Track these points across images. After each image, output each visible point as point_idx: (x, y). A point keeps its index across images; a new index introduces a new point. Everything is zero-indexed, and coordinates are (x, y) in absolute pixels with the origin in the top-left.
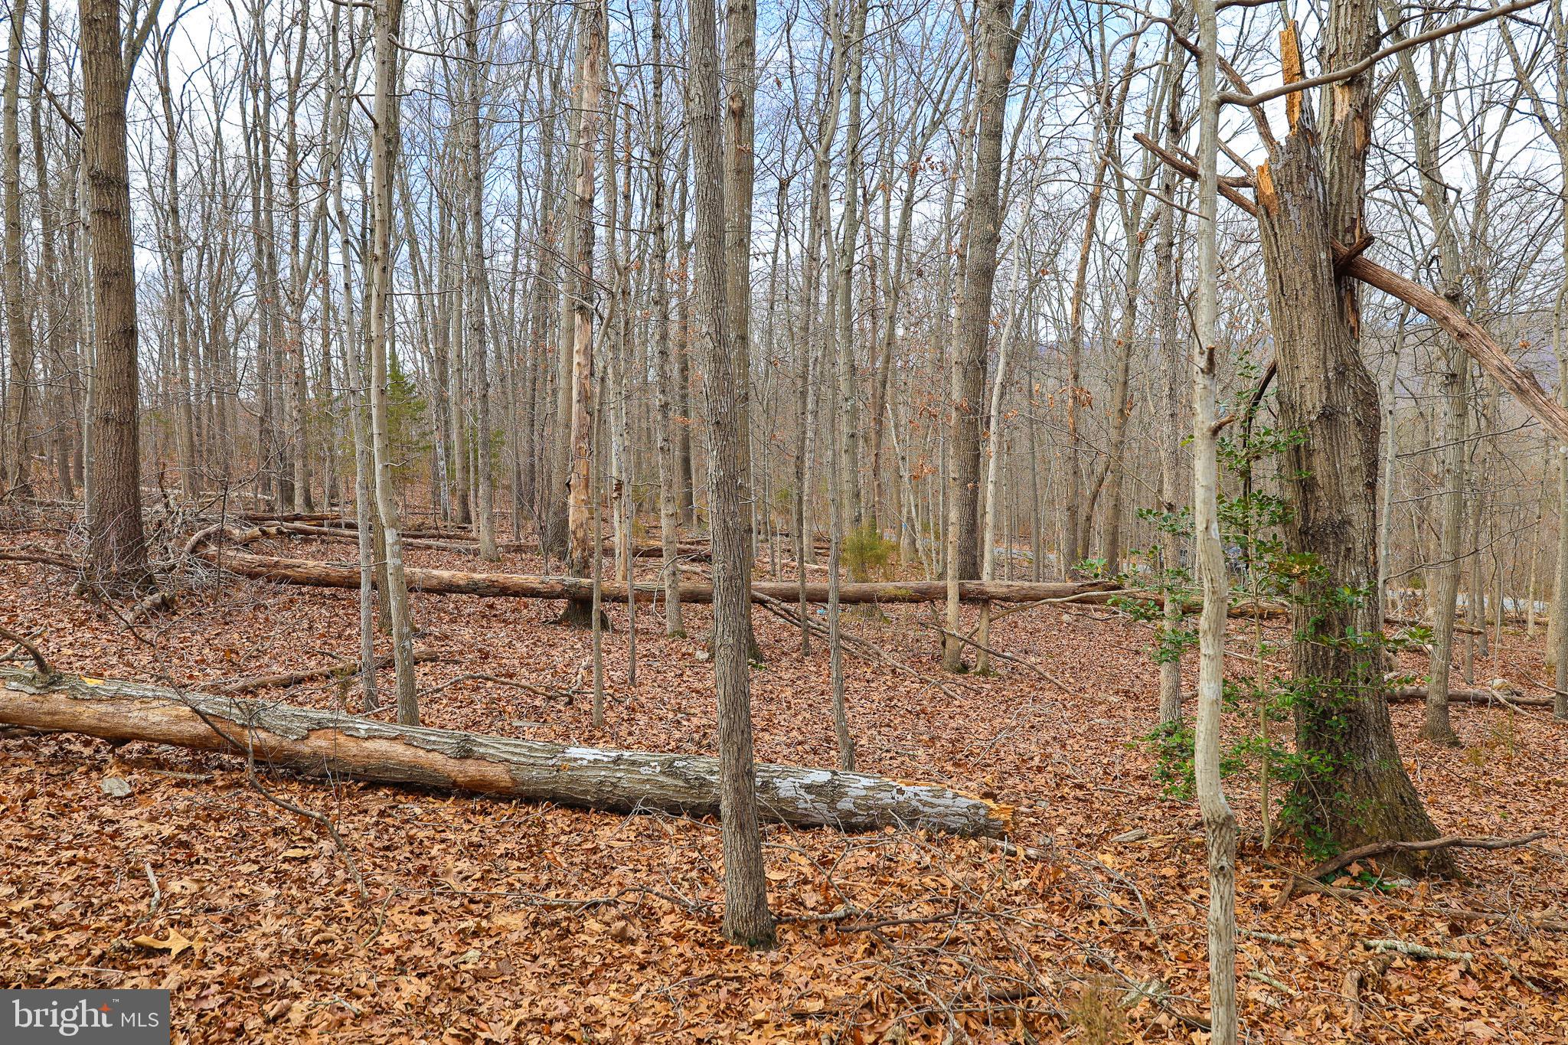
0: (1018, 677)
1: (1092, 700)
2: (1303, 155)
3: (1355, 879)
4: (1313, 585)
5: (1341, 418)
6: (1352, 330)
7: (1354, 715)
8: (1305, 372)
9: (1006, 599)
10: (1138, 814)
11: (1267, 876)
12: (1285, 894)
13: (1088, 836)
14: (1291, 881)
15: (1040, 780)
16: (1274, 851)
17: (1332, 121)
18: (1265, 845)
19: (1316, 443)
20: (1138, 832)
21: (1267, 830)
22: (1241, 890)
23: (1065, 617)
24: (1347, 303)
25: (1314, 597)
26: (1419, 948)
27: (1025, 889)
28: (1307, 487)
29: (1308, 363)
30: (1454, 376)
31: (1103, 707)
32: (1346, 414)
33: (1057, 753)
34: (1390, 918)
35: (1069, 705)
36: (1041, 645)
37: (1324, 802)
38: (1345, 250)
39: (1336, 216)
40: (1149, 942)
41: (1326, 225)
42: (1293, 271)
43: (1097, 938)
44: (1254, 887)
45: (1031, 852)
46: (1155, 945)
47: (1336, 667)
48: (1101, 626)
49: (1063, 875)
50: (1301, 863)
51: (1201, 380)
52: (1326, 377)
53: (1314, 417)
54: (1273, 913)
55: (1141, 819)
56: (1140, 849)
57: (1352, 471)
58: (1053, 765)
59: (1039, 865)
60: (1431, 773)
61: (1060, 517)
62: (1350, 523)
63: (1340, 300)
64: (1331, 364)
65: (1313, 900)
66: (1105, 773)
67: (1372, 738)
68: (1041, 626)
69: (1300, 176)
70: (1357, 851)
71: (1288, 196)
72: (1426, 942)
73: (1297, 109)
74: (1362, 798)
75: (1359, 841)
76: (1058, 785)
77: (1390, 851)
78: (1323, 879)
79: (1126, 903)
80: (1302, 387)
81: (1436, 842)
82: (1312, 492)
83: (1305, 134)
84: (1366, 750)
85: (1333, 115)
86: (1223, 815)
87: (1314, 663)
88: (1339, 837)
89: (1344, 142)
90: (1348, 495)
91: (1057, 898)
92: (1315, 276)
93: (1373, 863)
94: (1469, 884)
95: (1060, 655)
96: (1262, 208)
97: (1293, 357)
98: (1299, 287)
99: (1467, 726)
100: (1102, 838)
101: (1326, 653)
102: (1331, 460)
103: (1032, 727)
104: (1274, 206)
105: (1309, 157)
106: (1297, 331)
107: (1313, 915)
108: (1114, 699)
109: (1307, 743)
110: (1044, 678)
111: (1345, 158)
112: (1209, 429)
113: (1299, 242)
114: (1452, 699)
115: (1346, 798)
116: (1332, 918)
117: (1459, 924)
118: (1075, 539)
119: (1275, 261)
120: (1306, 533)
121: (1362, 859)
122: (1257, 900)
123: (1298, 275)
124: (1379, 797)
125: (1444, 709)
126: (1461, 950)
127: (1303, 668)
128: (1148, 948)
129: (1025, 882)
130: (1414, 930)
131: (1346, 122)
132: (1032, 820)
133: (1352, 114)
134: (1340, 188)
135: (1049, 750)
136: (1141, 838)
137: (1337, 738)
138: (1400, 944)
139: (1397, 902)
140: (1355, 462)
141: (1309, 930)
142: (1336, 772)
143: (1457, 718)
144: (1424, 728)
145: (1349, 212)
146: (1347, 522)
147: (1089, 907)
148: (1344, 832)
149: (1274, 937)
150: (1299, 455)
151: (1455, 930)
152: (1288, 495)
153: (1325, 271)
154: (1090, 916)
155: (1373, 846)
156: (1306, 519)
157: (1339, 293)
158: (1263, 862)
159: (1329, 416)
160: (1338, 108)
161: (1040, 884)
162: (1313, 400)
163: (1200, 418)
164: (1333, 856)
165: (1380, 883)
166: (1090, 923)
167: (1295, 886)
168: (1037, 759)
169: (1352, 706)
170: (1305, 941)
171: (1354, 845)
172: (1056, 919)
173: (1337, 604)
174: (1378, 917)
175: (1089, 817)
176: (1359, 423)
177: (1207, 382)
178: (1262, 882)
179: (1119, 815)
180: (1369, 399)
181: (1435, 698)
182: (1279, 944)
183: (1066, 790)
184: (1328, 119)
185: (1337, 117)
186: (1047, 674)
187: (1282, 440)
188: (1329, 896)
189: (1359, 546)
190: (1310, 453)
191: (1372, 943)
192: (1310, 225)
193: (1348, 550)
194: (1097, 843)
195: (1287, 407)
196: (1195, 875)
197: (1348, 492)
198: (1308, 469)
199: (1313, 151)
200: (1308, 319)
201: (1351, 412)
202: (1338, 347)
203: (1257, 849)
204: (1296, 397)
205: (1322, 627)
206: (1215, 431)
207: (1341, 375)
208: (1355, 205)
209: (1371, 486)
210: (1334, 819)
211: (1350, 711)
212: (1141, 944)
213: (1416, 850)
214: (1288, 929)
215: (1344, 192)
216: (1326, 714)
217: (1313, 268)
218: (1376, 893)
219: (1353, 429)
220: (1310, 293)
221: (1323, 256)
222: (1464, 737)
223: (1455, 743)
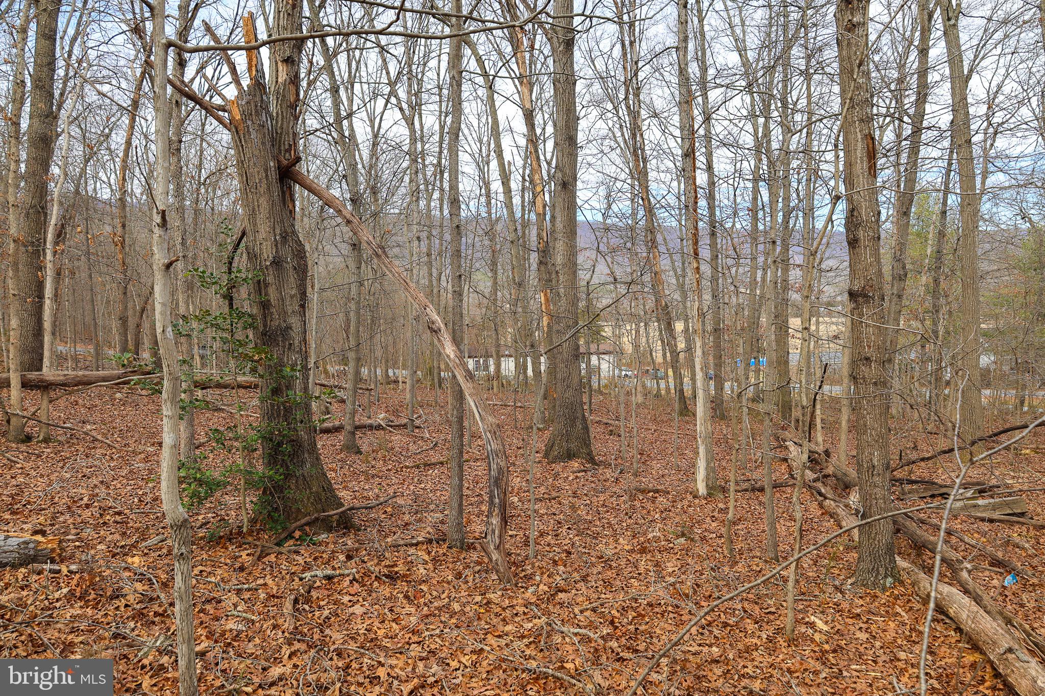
0: (75, 441)
1: (134, 452)
2: (258, 99)
3: (297, 540)
4: (270, 366)
5: (285, 264)
6: (291, 212)
7: (296, 443)
8: (262, 235)
9: (64, 385)
10: (162, 525)
11: (245, 549)
12: (255, 558)
13: (122, 547)
14: (259, 550)
15: (87, 513)
16: (250, 532)
17: (277, 82)
18: (245, 530)
19: (270, 279)
20: (160, 537)
21: (246, 520)
22: (228, 561)
23: (118, 395)
24: (287, 195)
25: (271, 373)
26: (329, 572)
27: (65, 596)
28: (265, 306)
29: (264, 229)
30: (355, 245)
31: (143, 456)
32: (287, 263)
33: (102, 491)
34: (315, 559)
35: (115, 457)
36: (97, 416)
37: (279, 498)
38: (285, 162)
39: (280, 141)
40: (161, 610)
41: (273, 145)
42: (254, 171)
43: (122, 617)
44: (236, 558)
45: (73, 567)
46: (165, 611)
47: (285, 415)
48: (146, 400)
49: (98, 579)
50: (266, 537)
51: (157, 230)
52: (275, 239)
53: (268, 263)
54: (247, 571)
55: (163, 528)
56: (161, 548)
57: (292, 297)
58: (98, 501)
59: (78, 576)
60: (345, 471)
61: (115, 325)
62: (291, 328)
63: (283, 193)
64: (278, 231)
65: (272, 558)
66: (140, 501)
67: (306, 455)
68: (98, 402)
69: (256, 111)
70: (298, 523)
71: (249, 123)
72: (334, 569)
73: (254, 69)
74: (301, 491)
75: (300, 517)
76: (101, 515)
77: (317, 519)
78: (279, 544)
79: (146, 587)
80: (261, 244)
81: (341, 510)
82: (268, 309)
83: (258, 84)
84: (303, 462)
85: (277, 78)
86: (182, 520)
87: (271, 414)
88: (288, 518)
89: (284, 96)
90: (290, 312)
91: (92, 596)
92: (267, 175)
93: (307, 528)
94: (359, 530)
95: (112, 422)
96: (232, 126)
97: (255, 225)
98: (257, 181)
99: (365, 442)
100: (134, 546)
101: (279, 407)
102: (279, 289)
103: (84, 476)
104: (241, 127)
105: (262, 100)
106: (257, 209)
107: (272, 567)
108: (151, 449)
109: (269, 463)
110: (97, 440)
111: (284, 106)
112: (163, 265)
113: (257, 153)
114: (357, 428)
115: (290, 494)
116: (282, 566)
117: (351, 553)
118: (127, 340)
119: (242, 162)
120: (265, 335)
121: (300, 528)
122: (237, 565)
123: (257, 174)
124: (311, 489)
125: (353, 434)
126: (352, 569)
127: (266, 417)
128: (160, 615)
129: (65, 591)
130: (327, 563)
131: (285, 84)
132: (77, 543)
133: (288, 80)
134: (282, 124)
135: (97, 491)
136: (162, 541)
137: (286, 458)
138: (319, 573)
139: (319, 549)
140: (293, 292)
141: (268, 576)
142: (286, 478)
143: (361, 438)
144: (343, 446)
145: (288, 139)
146: (289, 328)
147: (117, 597)
148: (291, 514)
149: (246, 586)
150: (260, 286)
151: (349, 557)
152: (255, 311)
153: (274, 174)
154: (117, 603)
155: (307, 519)
156: (265, 326)
157: (282, 188)
158: (243, 540)
159: (277, 263)
160: (280, 74)
161: (78, 589)
162: (267, 252)
163: (157, 256)
164: (284, 529)
165: (311, 539)
166: (117, 608)
167: (262, 551)
168: (86, 499)
169: (294, 438)
170: (265, 584)
171: (296, 520)
172: (89, 611)
173: (283, 377)
174: (308, 560)
175: (124, 533)
176: (295, 269)
177: (162, 233)
178: (241, 553)
179: (148, 527)
180: (300, 254)
181: (348, 428)
182: (249, 590)
183: (108, 517)
184: (274, 80)
185: (280, 80)
186: (99, 437)
187: (250, 276)
188: (282, 553)
189: (296, 342)
190: (267, 285)
191: (304, 576)
192: (263, 143)
193: (290, 344)
194: (126, 551)
195: (252, 256)
196: (198, 558)
197: (289, 309)
198: (265, 295)
199: (264, 97)
200: (263, 201)
201: (290, 261)
202: (282, 221)
203: (240, 533)
204: (257, 249)
205: (276, 391)
206: (168, 266)
207: (284, 238)
208: (291, 136)
209: (303, 306)
210: (286, 506)
211: (293, 441)
212: (155, 613)
213: (331, 516)
214: (255, 580)
215: (285, 126)
216: (280, 444)
217: (266, 171)
218: (309, 546)
219: (291, 272)
220: (264, 186)
221: (272, 164)
222: (365, 448)
223: (359, 452)
